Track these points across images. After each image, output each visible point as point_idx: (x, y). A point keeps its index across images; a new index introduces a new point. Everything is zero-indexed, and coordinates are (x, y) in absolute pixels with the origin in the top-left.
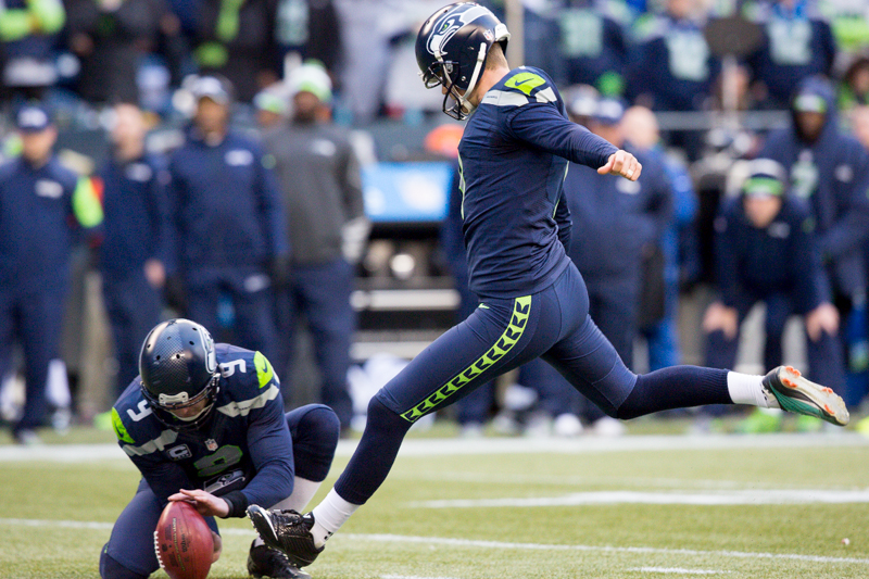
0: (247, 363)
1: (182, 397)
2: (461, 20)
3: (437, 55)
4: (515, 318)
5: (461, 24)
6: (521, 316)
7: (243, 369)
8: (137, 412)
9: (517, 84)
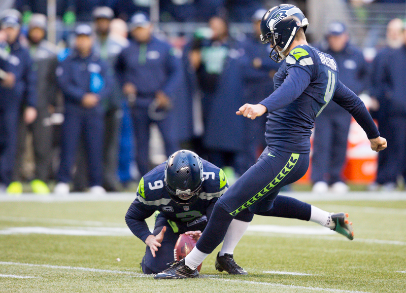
0: (215, 175)
1: (188, 191)
2: (286, 14)
3: (271, 29)
4: (289, 164)
5: (286, 16)
6: (291, 164)
7: (213, 178)
8: (153, 185)
9: (294, 53)
